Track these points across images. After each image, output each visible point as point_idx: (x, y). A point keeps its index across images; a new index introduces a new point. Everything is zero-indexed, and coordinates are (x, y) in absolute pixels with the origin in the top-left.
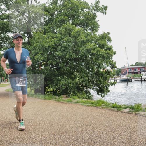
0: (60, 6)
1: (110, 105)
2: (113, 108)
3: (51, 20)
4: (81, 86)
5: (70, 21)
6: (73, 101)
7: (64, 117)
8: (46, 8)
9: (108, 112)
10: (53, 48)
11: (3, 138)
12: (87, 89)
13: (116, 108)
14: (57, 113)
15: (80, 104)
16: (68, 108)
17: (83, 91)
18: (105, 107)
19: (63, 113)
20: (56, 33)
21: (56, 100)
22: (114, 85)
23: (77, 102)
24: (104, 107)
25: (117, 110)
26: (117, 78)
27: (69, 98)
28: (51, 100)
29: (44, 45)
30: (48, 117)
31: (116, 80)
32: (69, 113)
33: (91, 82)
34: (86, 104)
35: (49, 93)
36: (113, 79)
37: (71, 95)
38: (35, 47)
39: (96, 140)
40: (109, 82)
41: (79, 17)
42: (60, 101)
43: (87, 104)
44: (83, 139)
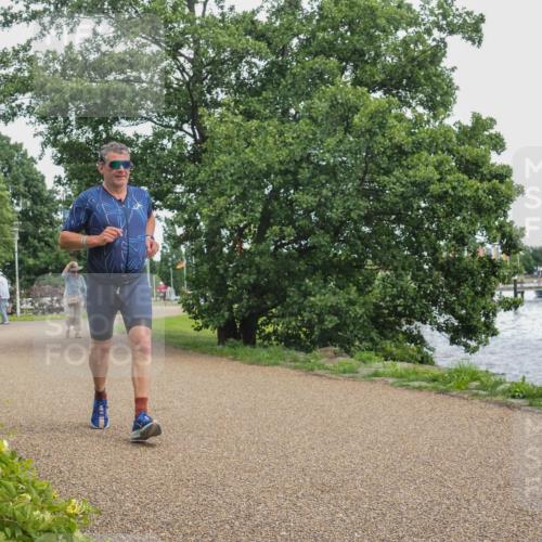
0: (309, 18)
1: (502, 387)
2: (513, 397)
3: (276, 72)
4: (390, 315)
5: (347, 73)
6: (359, 370)
7: (328, 429)
8: (260, 27)
9: (495, 412)
10: (285, 173)
11: (112, 500)
12: (409, 323)
13: (524, 397)
14: (303, 416)
15: (386, 383)
16: (342, 398)
17: (397, 332)
18: (481, 392)
19: (324, 416)
20: (294, 116)
21: (298, 364)
22: (516, 308)
23: (376, 374)
24: (476, 395)
25: (531, 405)
26: (525, 285)
27: (345, 360)
28: (277, 364)
29: (251, 164)
30: (269, 427)
31: (522, 293)
32: (346, 415)
33: (426, 296)
34: (409, 381)
35: (270, 339)
36: (509, 289)
37: (353, 349)
38: (218, 171)
39: (450, 520)
40: (496, 298)
41: (378, 55)
42: (312, 370)
43: (413, 381)
44: (401, 513)
